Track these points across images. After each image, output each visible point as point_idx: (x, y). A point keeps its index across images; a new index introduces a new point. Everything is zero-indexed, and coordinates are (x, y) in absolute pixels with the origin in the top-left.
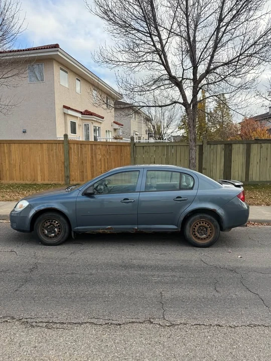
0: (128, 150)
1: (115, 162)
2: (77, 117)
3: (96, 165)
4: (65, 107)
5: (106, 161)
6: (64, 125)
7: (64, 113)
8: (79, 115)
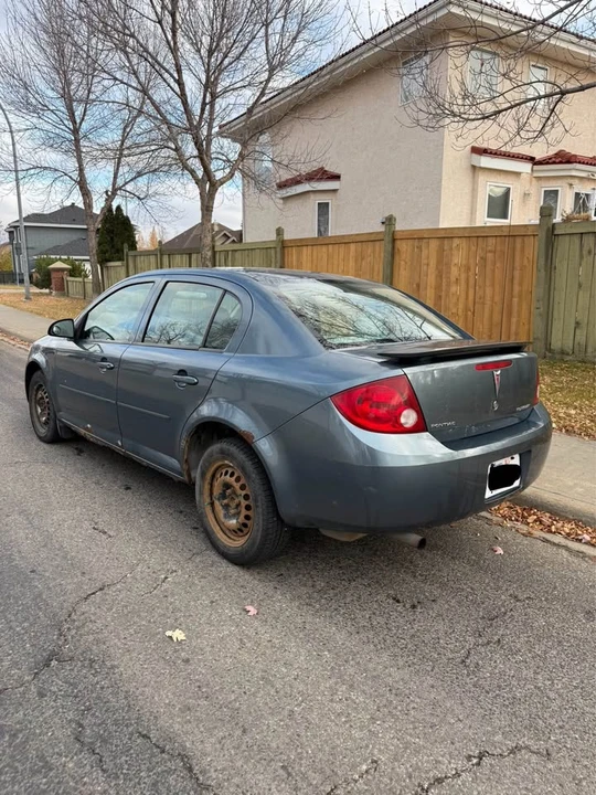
0: (533, 249)
1: (493, 285)
2: (518, 174)
3: (447, 295)
4: (477, 151)
5: (472, 282)
6: (467, 198)
7: (474, 167)
8: (526, 168)
